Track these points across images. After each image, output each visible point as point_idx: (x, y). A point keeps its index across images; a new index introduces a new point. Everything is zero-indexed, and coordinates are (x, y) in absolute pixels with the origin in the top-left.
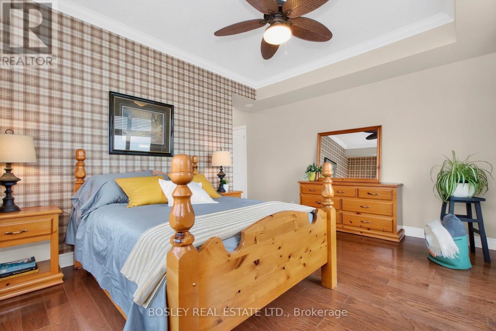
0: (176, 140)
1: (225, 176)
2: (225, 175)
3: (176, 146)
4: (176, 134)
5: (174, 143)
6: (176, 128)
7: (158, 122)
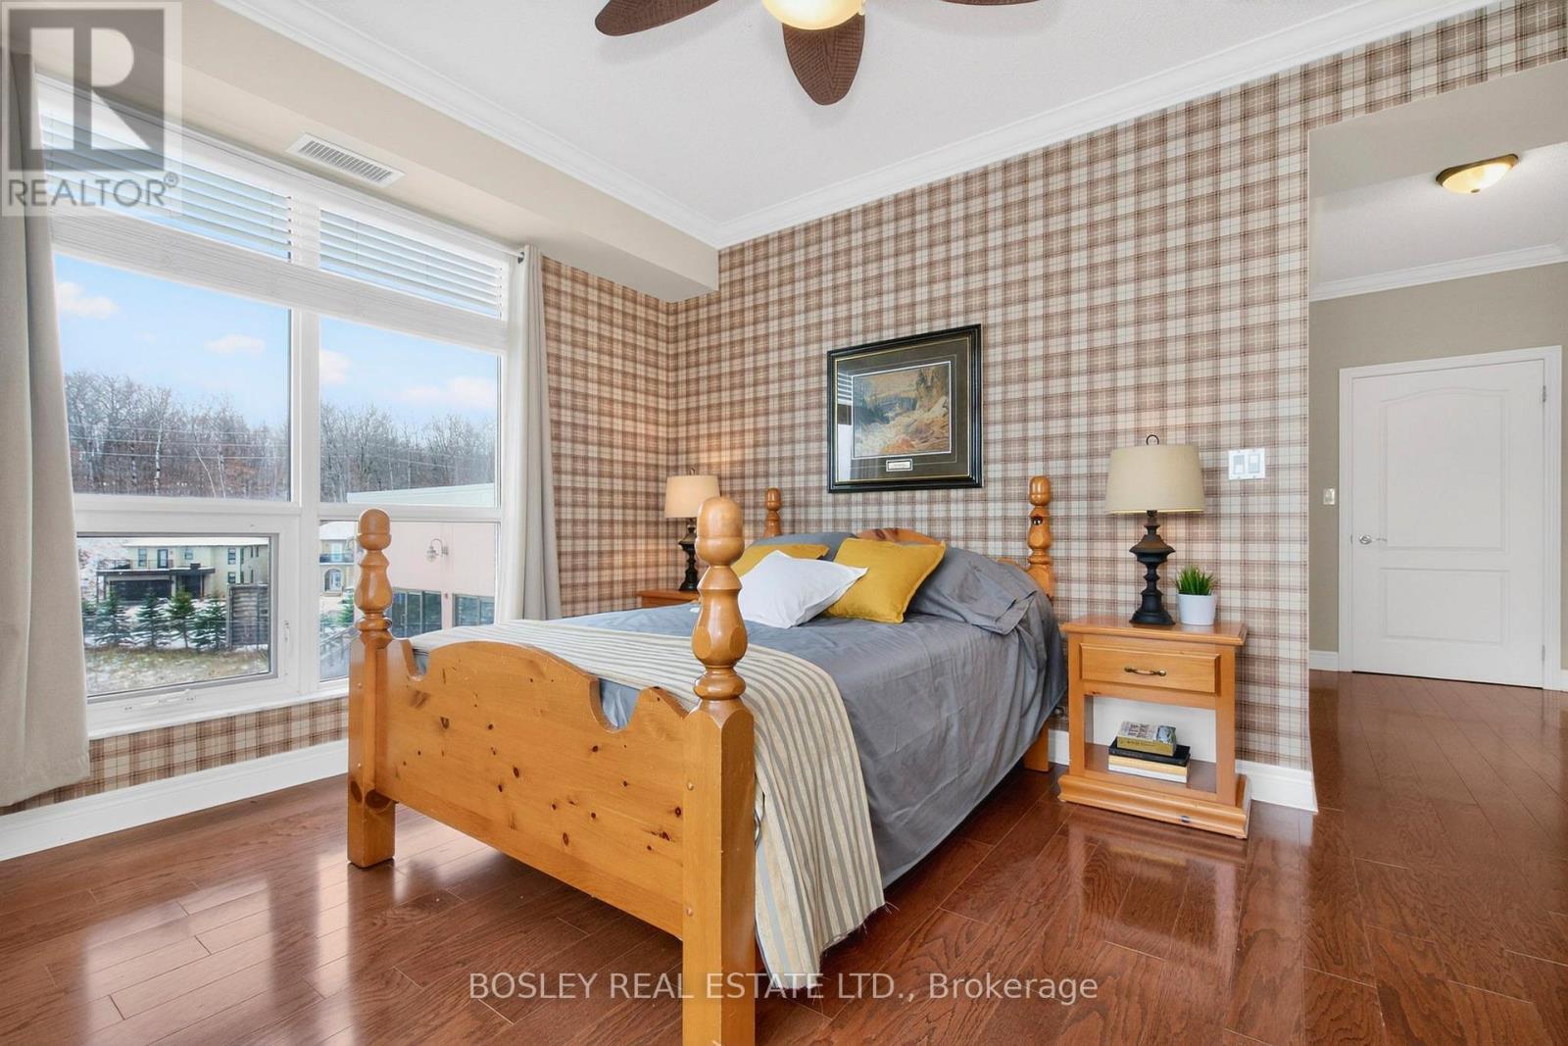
0: (994, 432)
1: (1169, 557)
2: (1172, 551)
3: (994, 452)
4: (994, 413)
5: (986, 443)
6: (994, 394)
7: (934, 391)
